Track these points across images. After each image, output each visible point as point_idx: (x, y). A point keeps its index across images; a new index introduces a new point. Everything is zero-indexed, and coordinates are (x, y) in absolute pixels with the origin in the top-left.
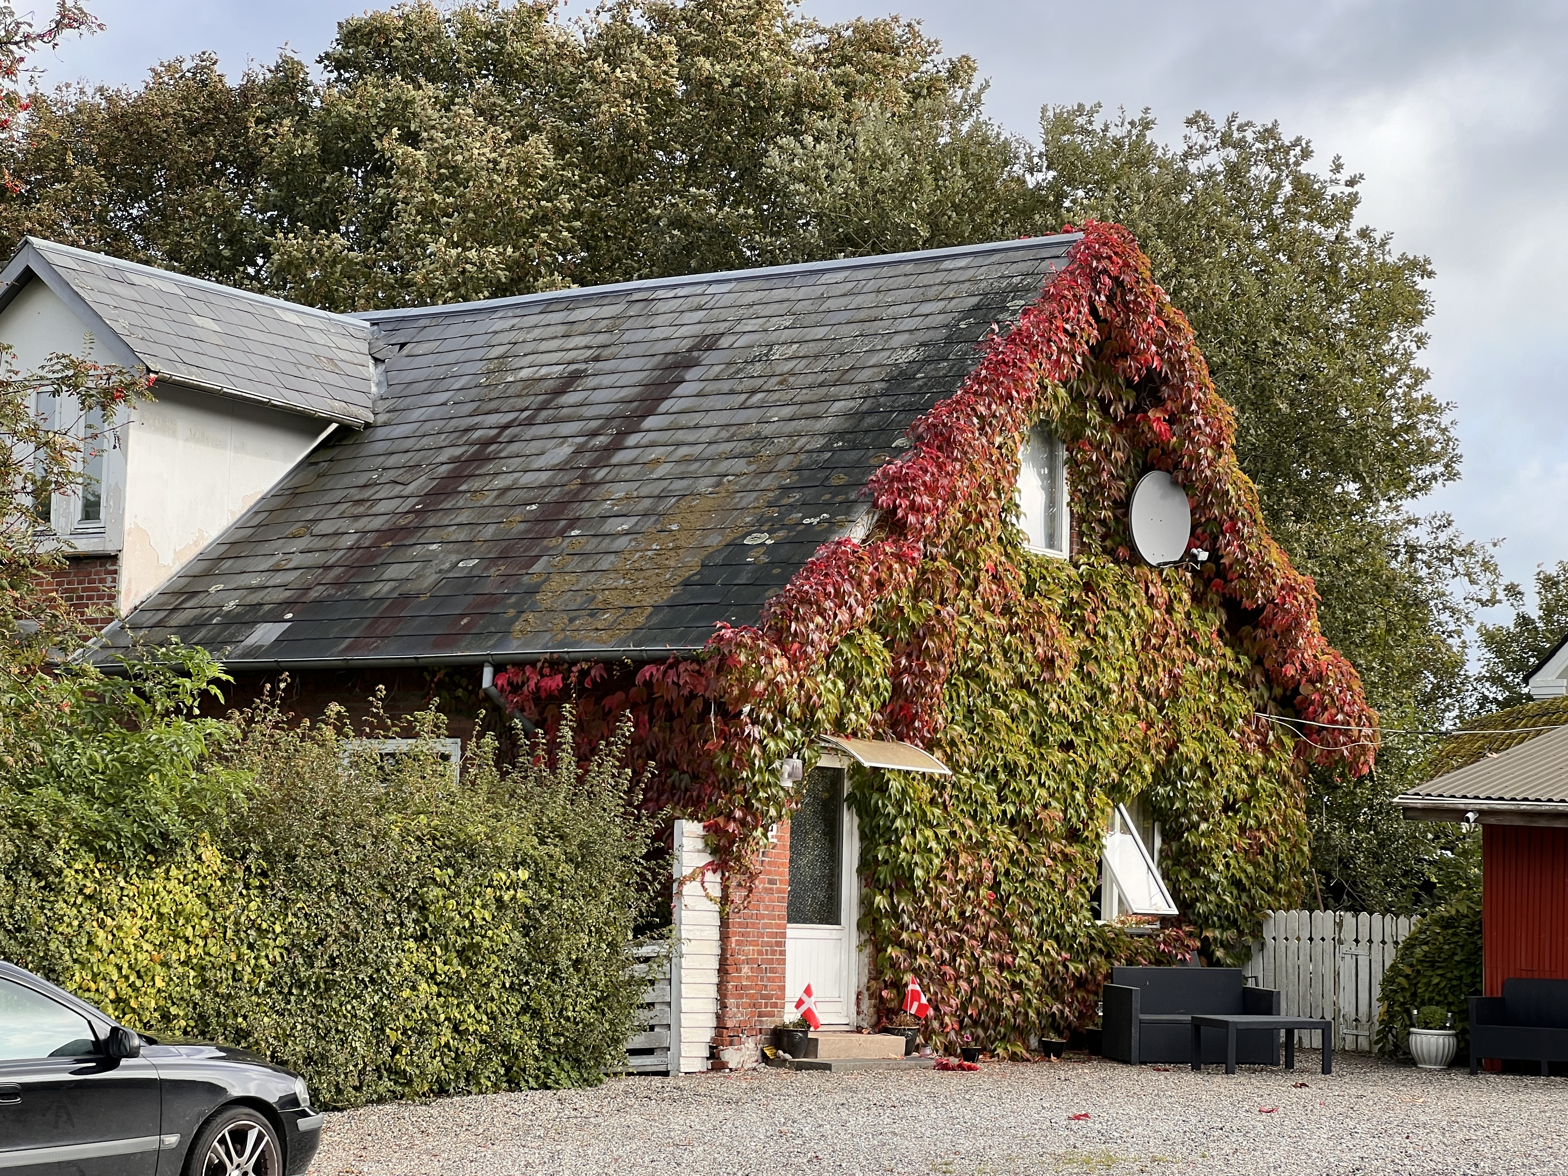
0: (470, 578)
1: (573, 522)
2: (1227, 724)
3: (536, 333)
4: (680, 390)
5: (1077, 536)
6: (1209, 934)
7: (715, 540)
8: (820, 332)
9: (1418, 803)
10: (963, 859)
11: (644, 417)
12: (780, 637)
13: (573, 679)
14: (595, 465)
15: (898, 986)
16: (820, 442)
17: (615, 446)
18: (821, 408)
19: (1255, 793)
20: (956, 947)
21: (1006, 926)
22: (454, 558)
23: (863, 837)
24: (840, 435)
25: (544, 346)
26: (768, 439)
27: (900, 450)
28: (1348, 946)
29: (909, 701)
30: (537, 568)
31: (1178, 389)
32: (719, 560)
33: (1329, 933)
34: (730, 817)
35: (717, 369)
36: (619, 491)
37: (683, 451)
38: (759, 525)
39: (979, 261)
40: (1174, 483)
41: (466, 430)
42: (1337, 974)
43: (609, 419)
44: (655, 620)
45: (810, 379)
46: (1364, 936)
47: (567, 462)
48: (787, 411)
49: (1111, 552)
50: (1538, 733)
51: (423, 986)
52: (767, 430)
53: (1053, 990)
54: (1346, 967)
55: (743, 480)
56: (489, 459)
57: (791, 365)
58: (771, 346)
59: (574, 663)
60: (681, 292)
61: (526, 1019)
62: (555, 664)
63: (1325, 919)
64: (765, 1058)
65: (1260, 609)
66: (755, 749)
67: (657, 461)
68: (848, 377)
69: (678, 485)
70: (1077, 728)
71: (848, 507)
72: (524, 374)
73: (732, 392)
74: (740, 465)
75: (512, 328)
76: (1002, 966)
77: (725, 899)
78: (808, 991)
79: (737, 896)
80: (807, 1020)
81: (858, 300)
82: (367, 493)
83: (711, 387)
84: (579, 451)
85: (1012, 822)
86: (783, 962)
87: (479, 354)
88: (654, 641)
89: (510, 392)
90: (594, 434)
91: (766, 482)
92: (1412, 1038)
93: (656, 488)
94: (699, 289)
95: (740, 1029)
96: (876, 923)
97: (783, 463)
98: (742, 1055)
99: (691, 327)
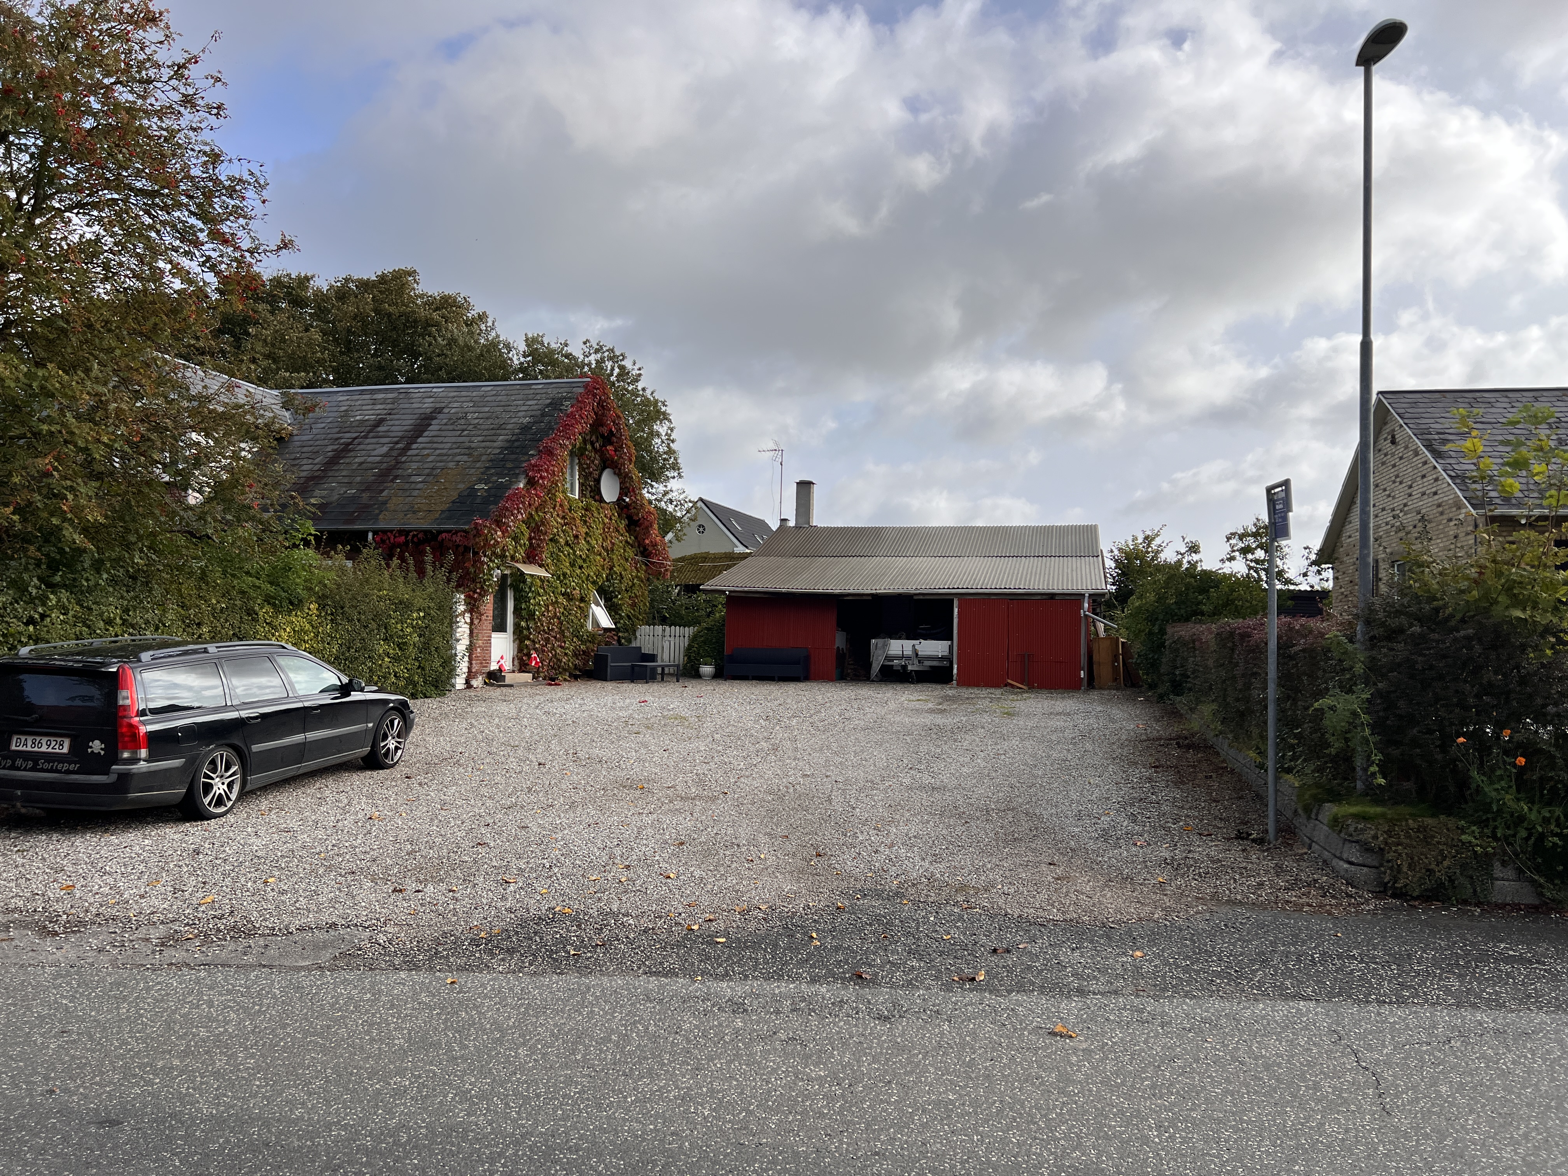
0: (353, 497)
1: (396, 477)
2: (627, 560)
3: (359, 402)
4: (431, 428)
5: (581, 491)
6: (620, 634)
7: (461, 486)
8: (487, 409)
9: (708, 588)
10: (550, 608)
11: (418, 437)
12: (499, 523)
13: (410, 537)
14: (400, 455)
15: (529, 655)
16: (498, 451)
17: (407, 448)
18: (495, 438)
19: (634, 585)
20: (547, 640)
21: (562, 632)
22: (345, 489)
23: (515, 599)
24: (506, 449)
25: (364, 408)
26: (475, 449)
27: (533, 455)
28: (667, 638)
29: (534, 549)
30: (385, 493)
31: (620, 439)
32: (466, 493)
33: (660, 633)
34: (475, 592)
35: (445, 421)
36: (414, 466)
37: (438, 452)
38: (480, 481)
39: (547, 386)
40: (615, 473)
41: (337, 439)
42: (663, 648)
43: (402, 437)
44: (443, 516)
45: (487, 427)
46: (672, 634)
47: (387, 453)
48: (480, 438)
49: (593, 498)
50: (735, 564)
52: (473, 445)
53: (575, 655)
54: (666, 645)
55: (468, 464)
56: (350, 451)
57: (476, 421)
58: (466, 413)
59: (411, 531)
60: (422, 390)
62: (401, 532)
63: (659, 629)
64: (485, 683)
65: (640, 519)
66: (485, 566)
67: (428, 455)
68: (503, 427)
69: (439, 464)
70: (584, 561)
71: (517, 475)
72: (358, 418)
73: (454, 430)
74: (465, 458)
75: (348, 400)
76: (561, 647)
77: (472, 623)
78: (502, 658)
79: (476, 622)
80: (500, 670)
81: (500, 398)
82: (297, 462)
83: (444, 427)
84: (391, 449)
85: (563, 595)
86: (490, 647)
87: (335, 409)
88: (445, 524)
89: (354, 424)
90: (397, 443)
91: (478, 465)
92: (701, 669)
93: (431, 465)
94: (429, 390)
95: (476, 673)
96: (521, 632)
97: (484, 458)
98: (477, 682)
99: (428, 405)
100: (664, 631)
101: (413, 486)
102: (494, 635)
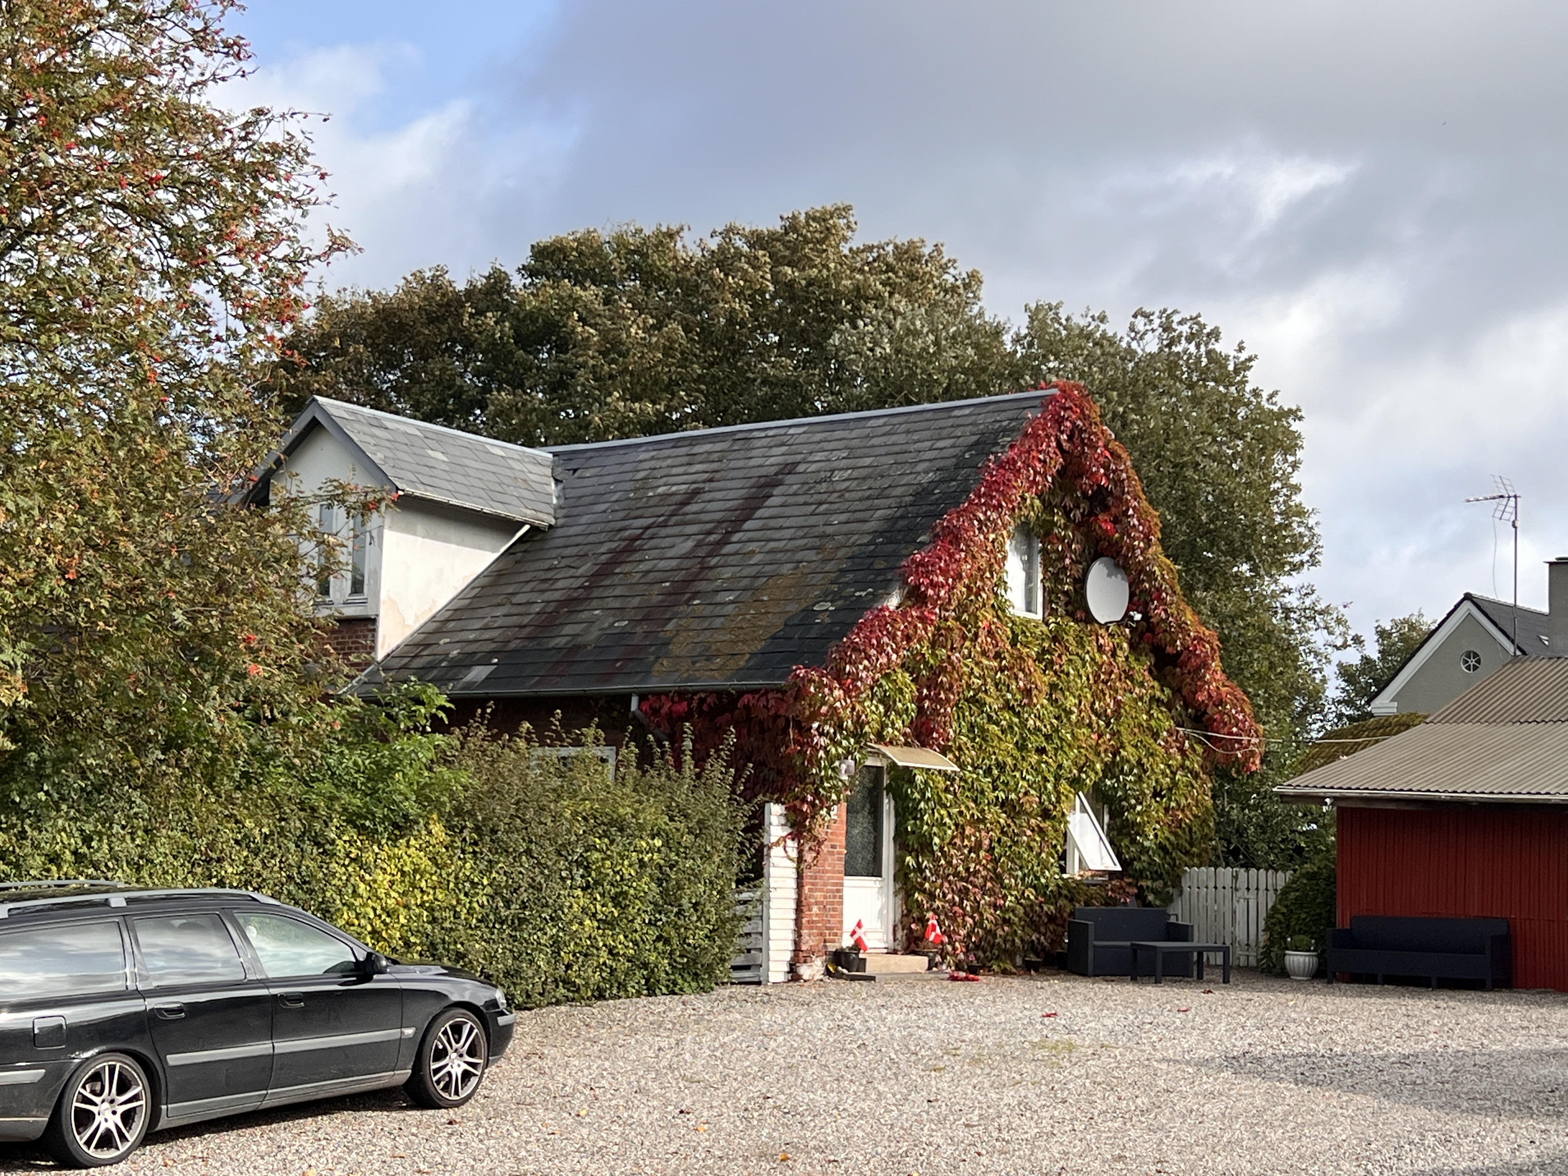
0: (623, 634)
1: (695, 595)
2: (1156, 735)
3: (669, 462)
4: (770, 502)
5: (1047, 603)
6: (1143, 883)
7: (793, 607)
9: (1290, 791)
10: (968, 831)
11: (745, 521)
12: (839, 676)
13: (694, 704)
14: (711, 555)
15: (923, 921)
16: (866, 539)
17: (725, 541)
18: (866, 515)
19: (1175, 783)
20: (964, 893)
21: (998, 878)
22: (611, 620)
23: (897, 815)
24: (881, 533)
25: (674, 471)
26: (831, 536)
27: (923, 544)
28: (1242, 893)
29: (930, 719)
30: (670, 626)
31: (1120, 499)
32: (796, 621)
33: (1228, 882)
34: (804, 800)
35: (795, 487)
36: (727, 573)
37: (772, 545)
38: (824, 596)
39: (978, 410)
40: (1117, 565)
41: (620, 530)
42: (1234, 912)
43: (720, 522)
44: (751, 663)
45: (860, 494)
46: (1253, 886)
47: (691, 552)
48: (844, 517)
49: (1071, 614)
50: (1377, 741)
51: (587, 922)
52: (830, 530)
54: (1240, 907)
55: (813, 565)
56: (636, 551)
57: (847, 484)
58: (833, 471)
59: (695, 693)
60: (771, 433)
61: (660, 945)
62: (682, 694)
63: (1226, 873)
64: (828, 972)
65: (1179, 654)
66: (821, 753)
67: (753, 552)
68: (887, 492)
69: (768, 568)
70: (1048, 737)
71: (886, 584)
72: (660, 490)
73: (806, 504)
74: (811, 555)
75: (652, 458)
76: (995, 907)
77: (800, 859)
78: (859, 925)
79: (809, 857)
80: (858, 945)
81: (894, 438)
82: (550, 575)
83: (791, 500)
84: (698, 545)
85: (1003, 805)
86: (841, 903)
87: (629, 476)
88: (751, 678)
89: (651, 503)
90: (709, 533)
91: (829, 567)
92: (1287, 958)
93: (753, 571)
94: (783, 431)
95: (811, 951)
96: (906, 875)
97: (841, 553)
98: (814, 969)
99: (777, 457)
100: (1235, 877)
101: (718, 610)
102: (850, 882)
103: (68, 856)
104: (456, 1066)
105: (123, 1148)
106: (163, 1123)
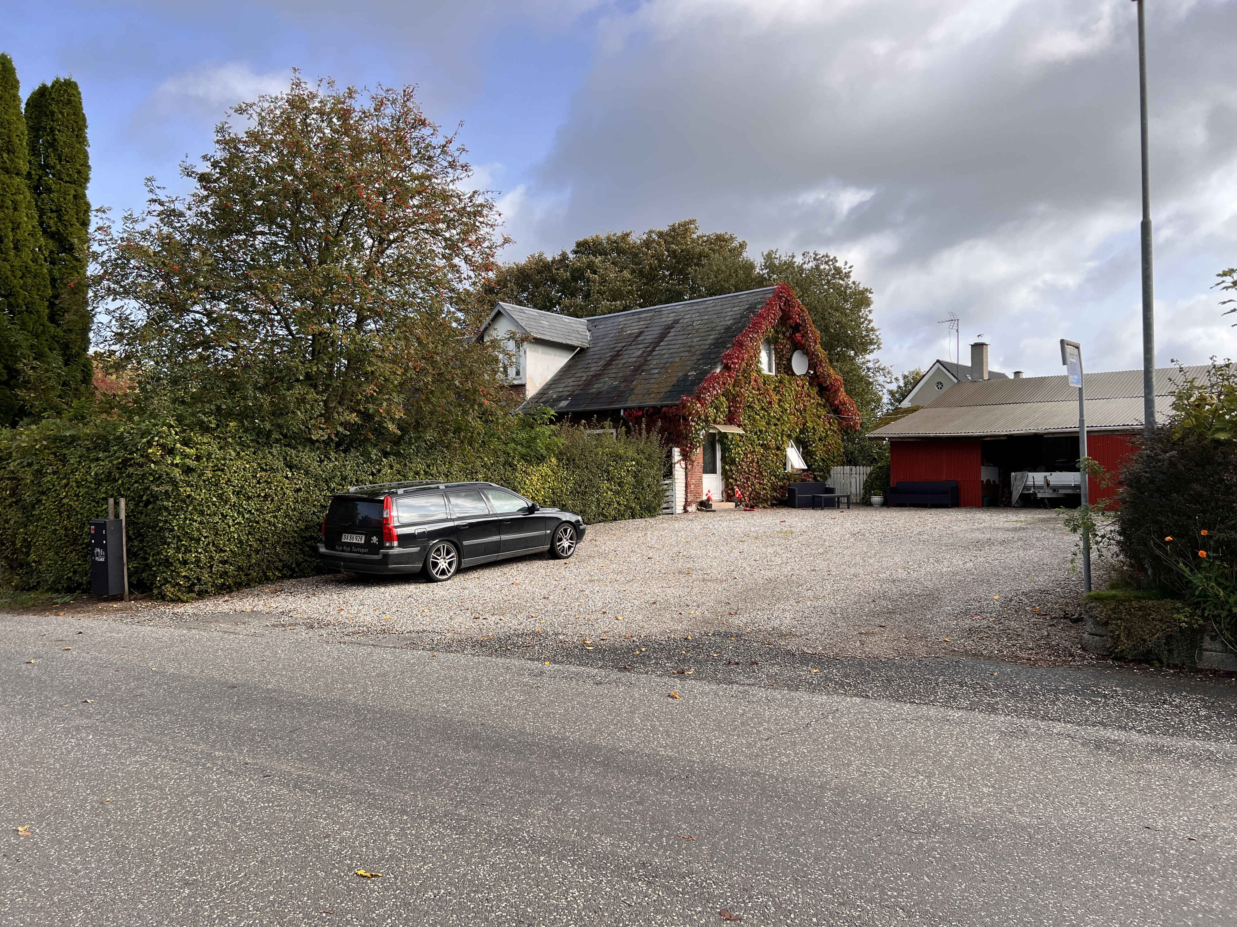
0: (616, 387)
1: (643, 371)
2: (819, 417)
3: (631, 321)
4: (670, 335)
5: (777, 368)
6: (815, 473)
7: (680, 374)
8: (706, 317)
9: (872, 436)
10: (749, 455)
11: (660, 342)
12: (699, 399)
13: (645, 412)
14: (648, 356)
15: (733, 490)
16: (707, 347)
17: (653, 350)
18: (707, 338)
19: (827, 435)
20: (748, 479)
21: (761, 473)
22: (612, 382)
23: (722, 451)
24: (713, 344)
25: (633, 325)
26: (694, 346)
27: (729, 348)
28: (854, 475)
29: (733, 414)
30: (634, 383)
31: (804, 327)
32: (681, 379)
33: (848, 472)
34: (687, 446)
35: (679, 328)
36: (655, 362)
37: (671, 351)
38: (692, 369)
39: (748, 295)
40: (803, 353)
41: (614, 348)
42: (851, 483)
43: (651, 343)
44: (665, 396)
45: (704, 330)
46: (858, 472)
47: (641, 355)
48: (698, 339)
49: (786, 373)
50: (903, 417)
51: (609, 492)
52: (693, 344)
53: (774, 489)
54: (853, 481)
55: (687, 358)
56: (620, 355)
57: (699, 326)
58: (693, 322)
59: (645, 408)
60: (669, 308)
61: (636, 500)
62: (640, 408)
63: (847, 468)
65: (828, 386)
66: (693, 428)
67: (664, 354)
68: (714, 329)
69: (670, 360)
70: (778, 420)
71: (716, 363)
72: (628, 332)
73: (683, 334)
74: (686, 354)
75: (624, 320)
76: (760, 484)
77: (686, 468)
79: (689, 467)
80: (709, 499)
81: (716, 308)
82: (589, 366)
83: (678, 333)
84: (643, 352)
85: (762, 446)
86: (702, 484)
87: (616, 327)
88: (665, 401)
89: (625, 337)
90: (647, 347)
91: (694, 358)
92: (872, 499)
93: (664, 361)
94: (673, 308)
95: (691, 502)
96: (726, 473)
97: (698, 353)
98: (692, 508)
99: (672, 317)
100: (851, 470)
101: (652, 376)
102: (705, 476)
103: (422, 472)
104: (566, 544)
105: (449, 575)
106: (463, 566)
